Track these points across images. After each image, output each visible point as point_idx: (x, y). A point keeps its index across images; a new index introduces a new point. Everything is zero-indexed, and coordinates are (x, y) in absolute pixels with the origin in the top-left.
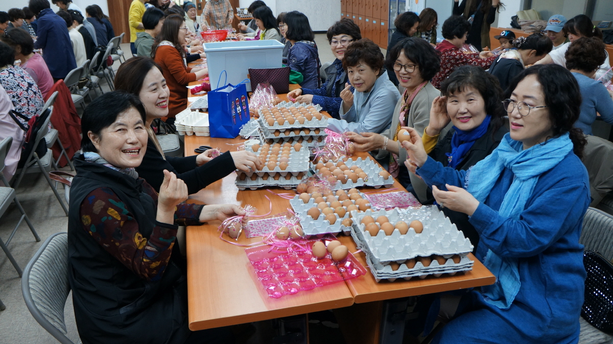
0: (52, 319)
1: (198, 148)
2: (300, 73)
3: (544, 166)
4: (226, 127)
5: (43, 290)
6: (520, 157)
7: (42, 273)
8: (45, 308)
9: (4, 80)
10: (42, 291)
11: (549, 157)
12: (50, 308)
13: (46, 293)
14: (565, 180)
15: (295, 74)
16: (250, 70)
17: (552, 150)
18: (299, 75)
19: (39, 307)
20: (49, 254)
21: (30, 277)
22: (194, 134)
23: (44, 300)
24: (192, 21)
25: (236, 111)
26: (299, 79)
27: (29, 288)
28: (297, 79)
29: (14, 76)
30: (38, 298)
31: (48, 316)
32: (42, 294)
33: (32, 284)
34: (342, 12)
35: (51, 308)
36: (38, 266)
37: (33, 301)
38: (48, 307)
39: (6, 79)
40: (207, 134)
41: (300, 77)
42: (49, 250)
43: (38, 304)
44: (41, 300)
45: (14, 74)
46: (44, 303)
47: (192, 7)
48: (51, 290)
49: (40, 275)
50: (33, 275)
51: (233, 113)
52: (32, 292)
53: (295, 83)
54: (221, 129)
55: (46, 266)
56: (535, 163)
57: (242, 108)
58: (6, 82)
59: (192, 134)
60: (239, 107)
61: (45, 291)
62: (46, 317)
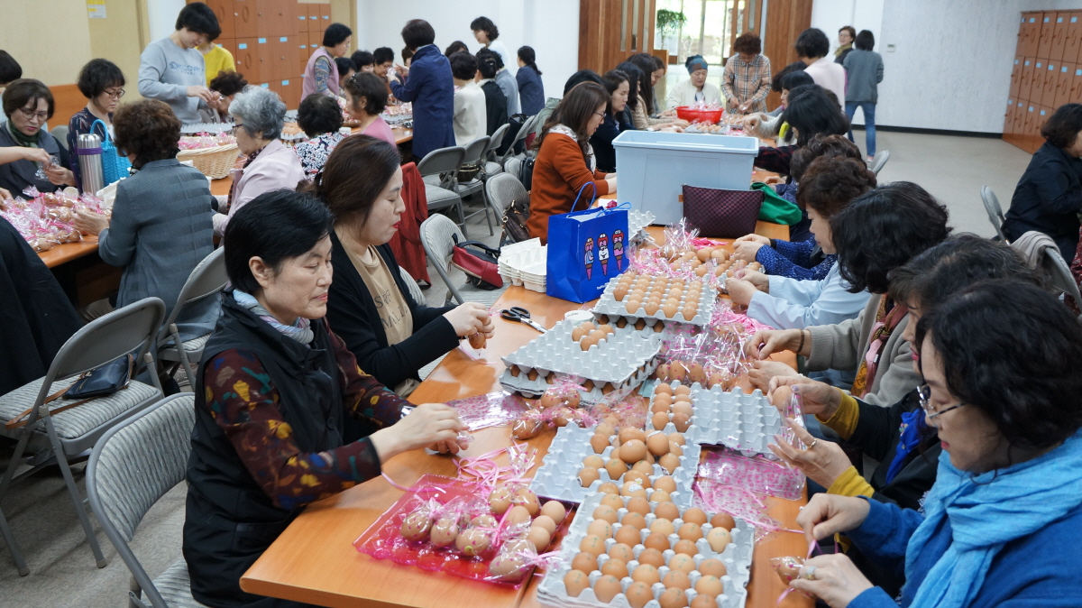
0: (113, 513)
1: (509, 309)
2: (795, 206)
3: (1003, 528)
4: (571, 281)
5: (118, 468)
6: (958, 494)
7: (128, 443)
8: (108, 494)
9: (310, 152)
10: (114, 468)
11: (1016, 509)
12: (115, 497)
13: (121, 474)
14: (1050, 581)
15: (786, 207)
16: (685, 188)
17: (1022, 493)
18: (791, 208)
19: (100, 491)
20: (154, 419)
21: (107, 444)
22: (523, 285)
23: (111, 482)
24: (696, 89)
25: (596, 256)
26: (792, 217)
27: (98, 460)
28: (789, 215)
29: (325, 148)
30: (104, 477)
31: (108, 507)
32: (114, 473)
33: (104, 455)
34: (1011, 96)
35: (118, 497)
36: (126, 432)
37: (95, 480)
38: (114, 495)
39: (313, 152)
40: (541, 290)
41: (793, 214)
42: (157, 414)
43: (101, 486)
44: (107, 481)
45: (326, 145)
46: (110, 487)
47: (700, 69)
48: (135, 472)
49: (122, 446)
50: (112, 443)
51: (589, 258)
52: (98, 466)
53: (783, 222)
54: (564, 283)
55: (140, 436)
56: (983, 517)
57: (611, 253)
58: (311, 156)
59: (520, 284)
60: (606, 251)
61: (119, 471)
62: (105, 508)
